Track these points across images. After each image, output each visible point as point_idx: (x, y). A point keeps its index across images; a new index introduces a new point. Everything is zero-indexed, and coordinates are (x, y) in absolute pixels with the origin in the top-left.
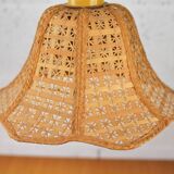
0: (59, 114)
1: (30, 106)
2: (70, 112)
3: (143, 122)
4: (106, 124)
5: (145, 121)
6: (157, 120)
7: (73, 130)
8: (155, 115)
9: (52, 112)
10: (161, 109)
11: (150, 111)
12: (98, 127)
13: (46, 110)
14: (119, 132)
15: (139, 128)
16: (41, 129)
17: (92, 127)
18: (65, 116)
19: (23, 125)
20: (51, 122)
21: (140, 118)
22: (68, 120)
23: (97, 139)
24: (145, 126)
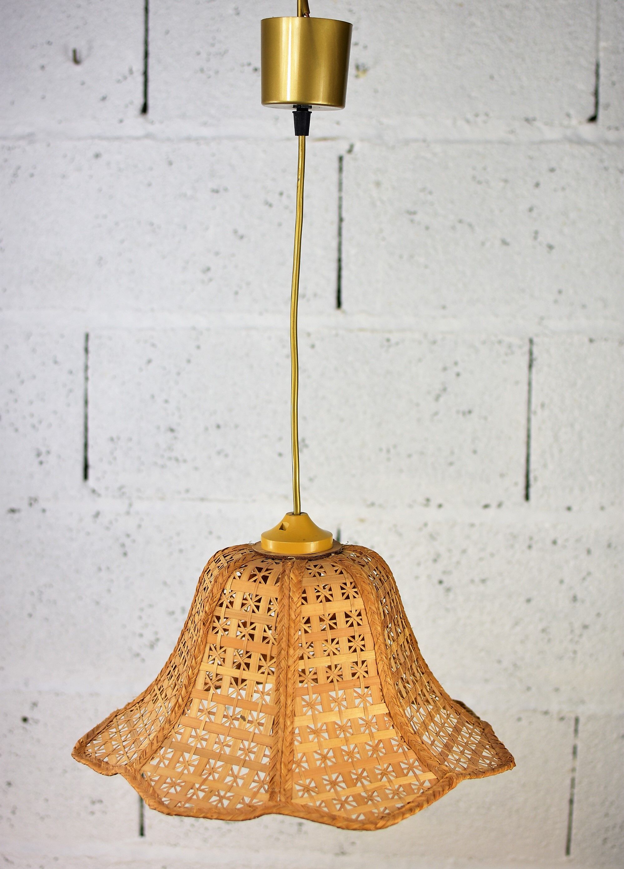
0: (244, 764)
1: (186, 748)
2: (265, 760)
3: (403, 781)
4: (334, 784)
5: (410, 779)
6: (431, 776)
7: (272, 794)
8: (429, 768)
9: (231, 760)
10: (443, 756)
11: (419, 759)
12: (319, 789)
13: (219, 757)
14: (358, 799)
15: (396, 792)
16: (211, 792)
17: (307, 789)
18: (254, 767)
19: (173, 785)
20: (229, 779)
21: (400, 773)
22: (262, 775)
23: (317, 810)
24: (408, 788)
